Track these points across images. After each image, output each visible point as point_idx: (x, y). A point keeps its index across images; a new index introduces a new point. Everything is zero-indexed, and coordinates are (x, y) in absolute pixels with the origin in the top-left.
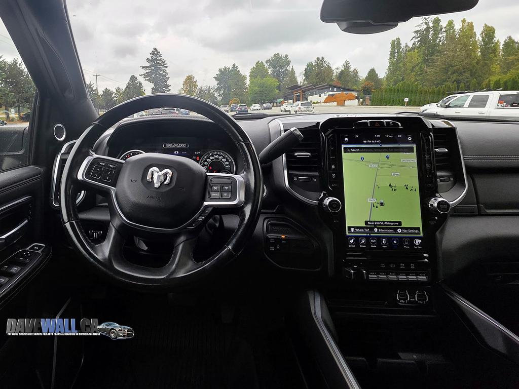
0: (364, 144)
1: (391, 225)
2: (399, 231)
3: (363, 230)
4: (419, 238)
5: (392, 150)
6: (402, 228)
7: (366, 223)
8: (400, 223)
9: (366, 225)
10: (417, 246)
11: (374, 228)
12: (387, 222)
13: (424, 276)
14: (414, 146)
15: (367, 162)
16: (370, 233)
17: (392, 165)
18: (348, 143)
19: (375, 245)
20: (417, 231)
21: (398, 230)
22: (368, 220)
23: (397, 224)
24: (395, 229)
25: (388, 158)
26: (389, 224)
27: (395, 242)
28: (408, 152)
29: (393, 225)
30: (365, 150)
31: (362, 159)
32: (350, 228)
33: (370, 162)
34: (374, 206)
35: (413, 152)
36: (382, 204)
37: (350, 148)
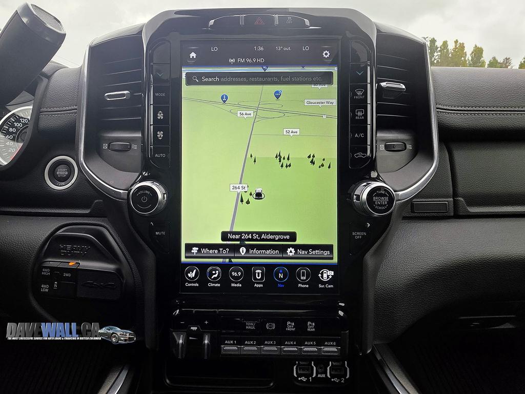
0: (229, 65)
1: (274, 240)
2: (291, 252)
3: (216, 251)
4: (330, 267)
5: (287, 79)
6: (297, 247)
7: (225, 236)
8: (293, 236)
9: (223, 239)
10: (324, 283)
11: (239, 247)
12: (267, 233)
13: (333, 346)
14: (335, 70)
15: (234, 105)
16: (230, 258)
17: (285, 113)
18: (197, 63)
19: (240, 283)
20: (326, 253)
21: (289, 250)
22: (228, 230)
23: (288, 237)
24: (283, 249)
25: (278, 97)
26: (272, 237)
27: (281, 276)
28: (320, 84)
29: (280, 240)
30: (230, 79)
31: (224, 99)
32: (189, 247)
33: (239, 106)
34: (242, 201)
35: (330, 82)
36: (259, 196)
37: (200, 75)
